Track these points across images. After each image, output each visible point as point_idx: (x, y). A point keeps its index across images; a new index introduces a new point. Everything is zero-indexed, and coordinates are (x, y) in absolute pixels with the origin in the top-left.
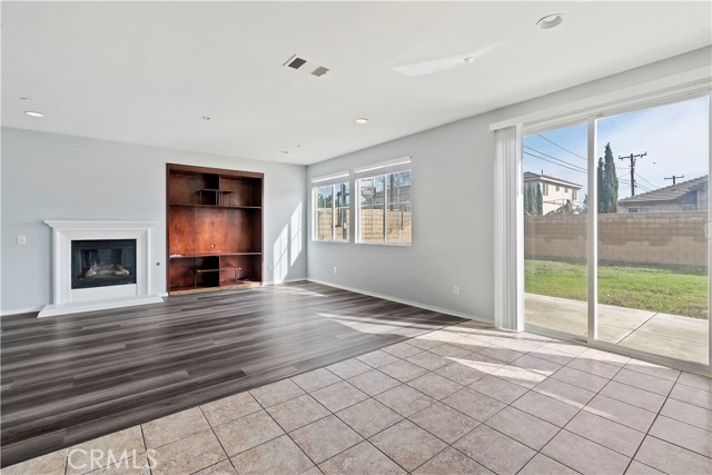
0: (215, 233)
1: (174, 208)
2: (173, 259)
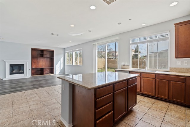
0: (43, 63)
1: (33, 57)
2: (33, 69)
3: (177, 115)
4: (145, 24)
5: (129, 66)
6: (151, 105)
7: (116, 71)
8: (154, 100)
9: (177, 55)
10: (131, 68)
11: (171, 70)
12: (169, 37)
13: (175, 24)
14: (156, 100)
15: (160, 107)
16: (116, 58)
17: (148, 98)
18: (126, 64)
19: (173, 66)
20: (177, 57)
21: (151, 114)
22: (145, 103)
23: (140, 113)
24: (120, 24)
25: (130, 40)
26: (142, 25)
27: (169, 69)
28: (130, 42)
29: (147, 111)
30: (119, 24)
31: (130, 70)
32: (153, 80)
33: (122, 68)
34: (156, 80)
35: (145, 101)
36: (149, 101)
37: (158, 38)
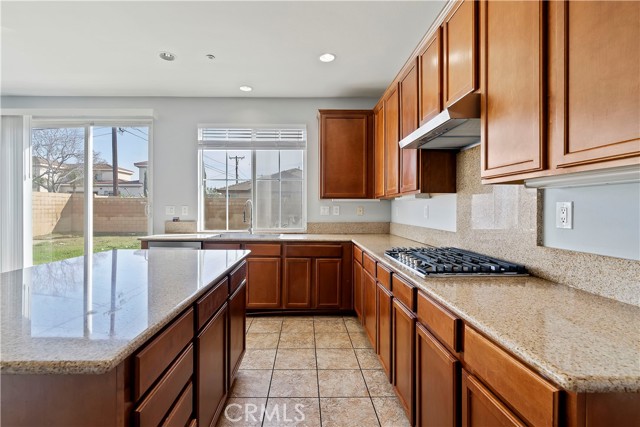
3: (337, 343)
4: (250, 89)
5: (194, 222)
6: (276, 336)
7: (145, 245)
8: (277, 321)
9: (325, 192)
10: (203, 230)
11: (311, 229)
12: (304, 142)
13: (320, 111)
14: (282, 319)
15: (298, 336)
16: (115, 190)
17: (263, 319)
18: (184, 215)
19: (315, 219)
20: (324, 197)
21: (287, 366)
22: (260, 337)
23: (258, 376)
24: (171, 58)
25: (200, 131)
26: (242, 88)
27: (304, 228)
28: (200, 138)
29: (272, 360)
30: (164, 56)
31: (199, 237)
32: (275, 262)
33: (167, 232)
34: (282, 261)
35: (257, 330)
36: (267, 327)
37: (281, 140)
